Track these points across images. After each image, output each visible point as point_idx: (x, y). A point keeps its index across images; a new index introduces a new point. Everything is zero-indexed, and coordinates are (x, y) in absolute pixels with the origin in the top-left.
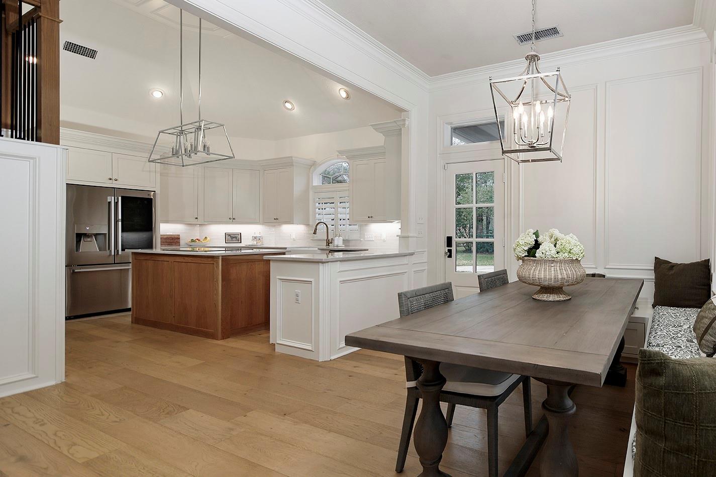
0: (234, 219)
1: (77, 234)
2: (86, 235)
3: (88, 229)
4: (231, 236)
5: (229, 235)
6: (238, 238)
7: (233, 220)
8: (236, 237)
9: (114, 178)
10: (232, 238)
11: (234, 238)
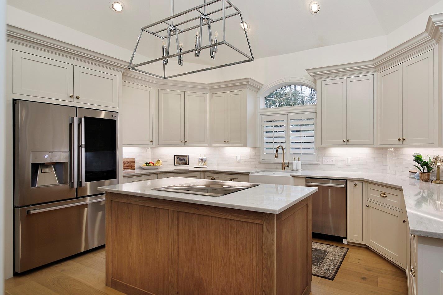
0: (186, 142)
1: (33, 165)
2: (44, 165)
3: (47, 158)
4: (179, 159)
5: (178, 158)
6: (185, 160)
7: (184, 143)
8: (184, 160)
9: (75, 96)
10: (181, 160)
11: (182, 160)
